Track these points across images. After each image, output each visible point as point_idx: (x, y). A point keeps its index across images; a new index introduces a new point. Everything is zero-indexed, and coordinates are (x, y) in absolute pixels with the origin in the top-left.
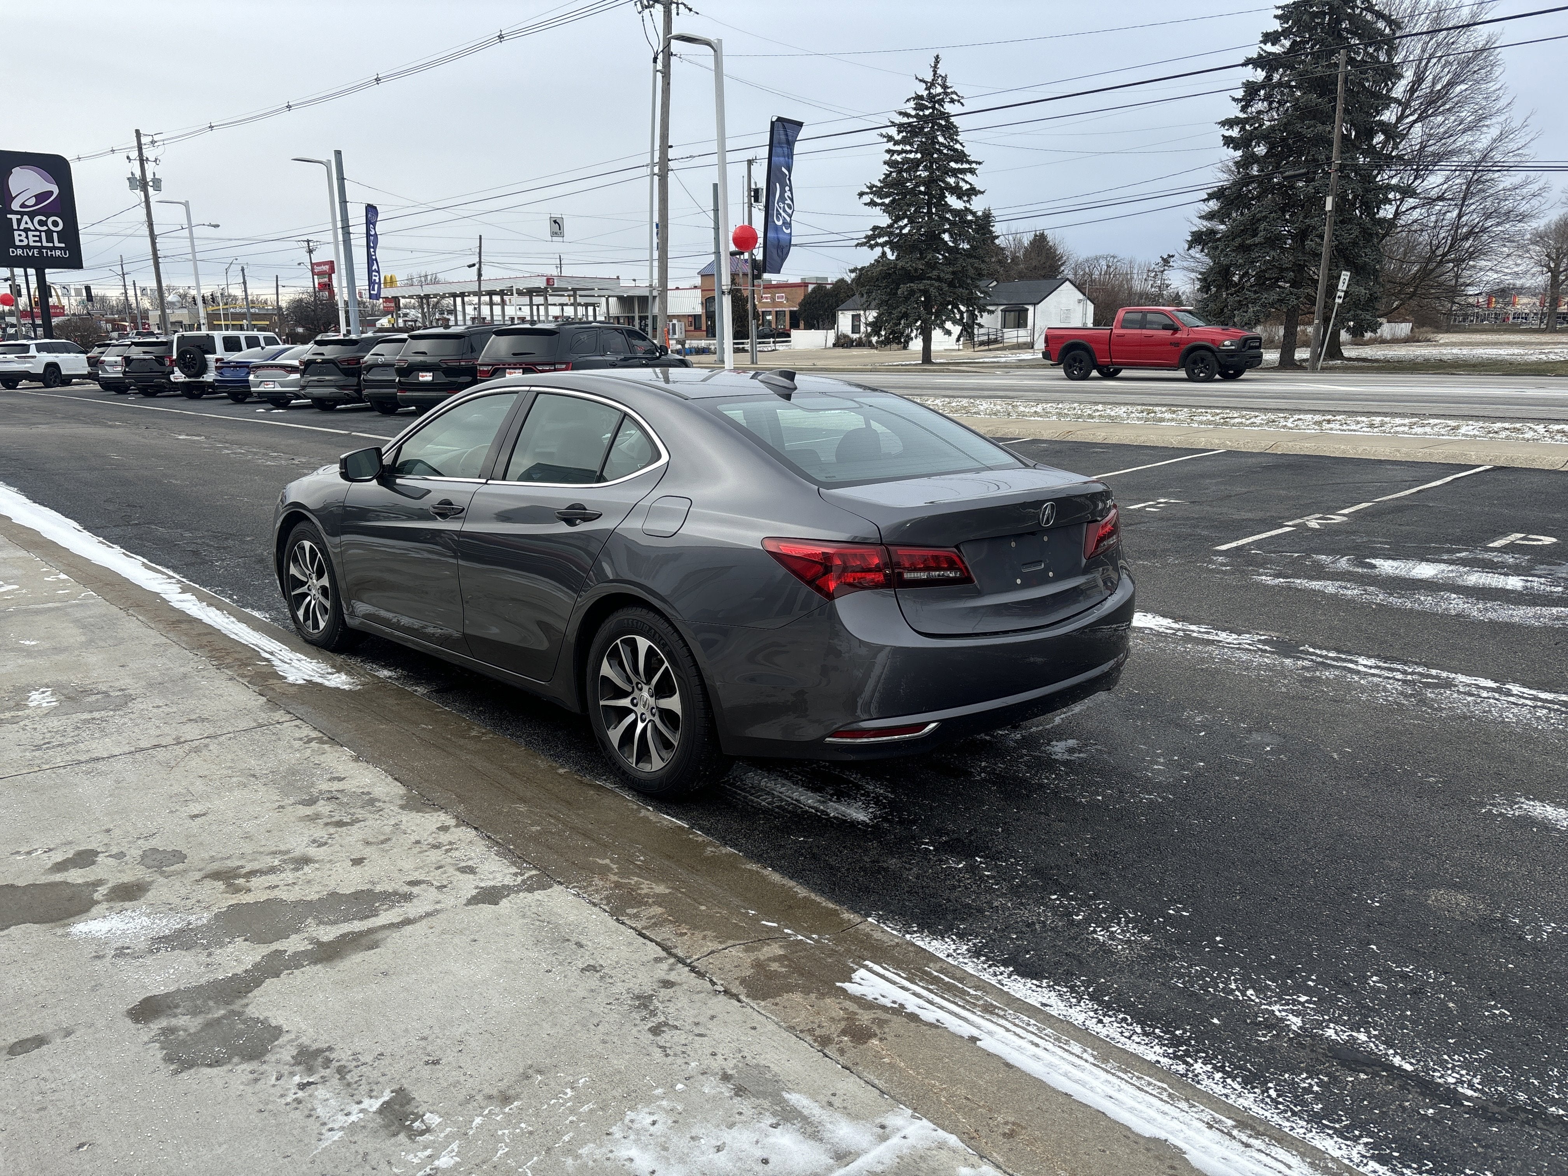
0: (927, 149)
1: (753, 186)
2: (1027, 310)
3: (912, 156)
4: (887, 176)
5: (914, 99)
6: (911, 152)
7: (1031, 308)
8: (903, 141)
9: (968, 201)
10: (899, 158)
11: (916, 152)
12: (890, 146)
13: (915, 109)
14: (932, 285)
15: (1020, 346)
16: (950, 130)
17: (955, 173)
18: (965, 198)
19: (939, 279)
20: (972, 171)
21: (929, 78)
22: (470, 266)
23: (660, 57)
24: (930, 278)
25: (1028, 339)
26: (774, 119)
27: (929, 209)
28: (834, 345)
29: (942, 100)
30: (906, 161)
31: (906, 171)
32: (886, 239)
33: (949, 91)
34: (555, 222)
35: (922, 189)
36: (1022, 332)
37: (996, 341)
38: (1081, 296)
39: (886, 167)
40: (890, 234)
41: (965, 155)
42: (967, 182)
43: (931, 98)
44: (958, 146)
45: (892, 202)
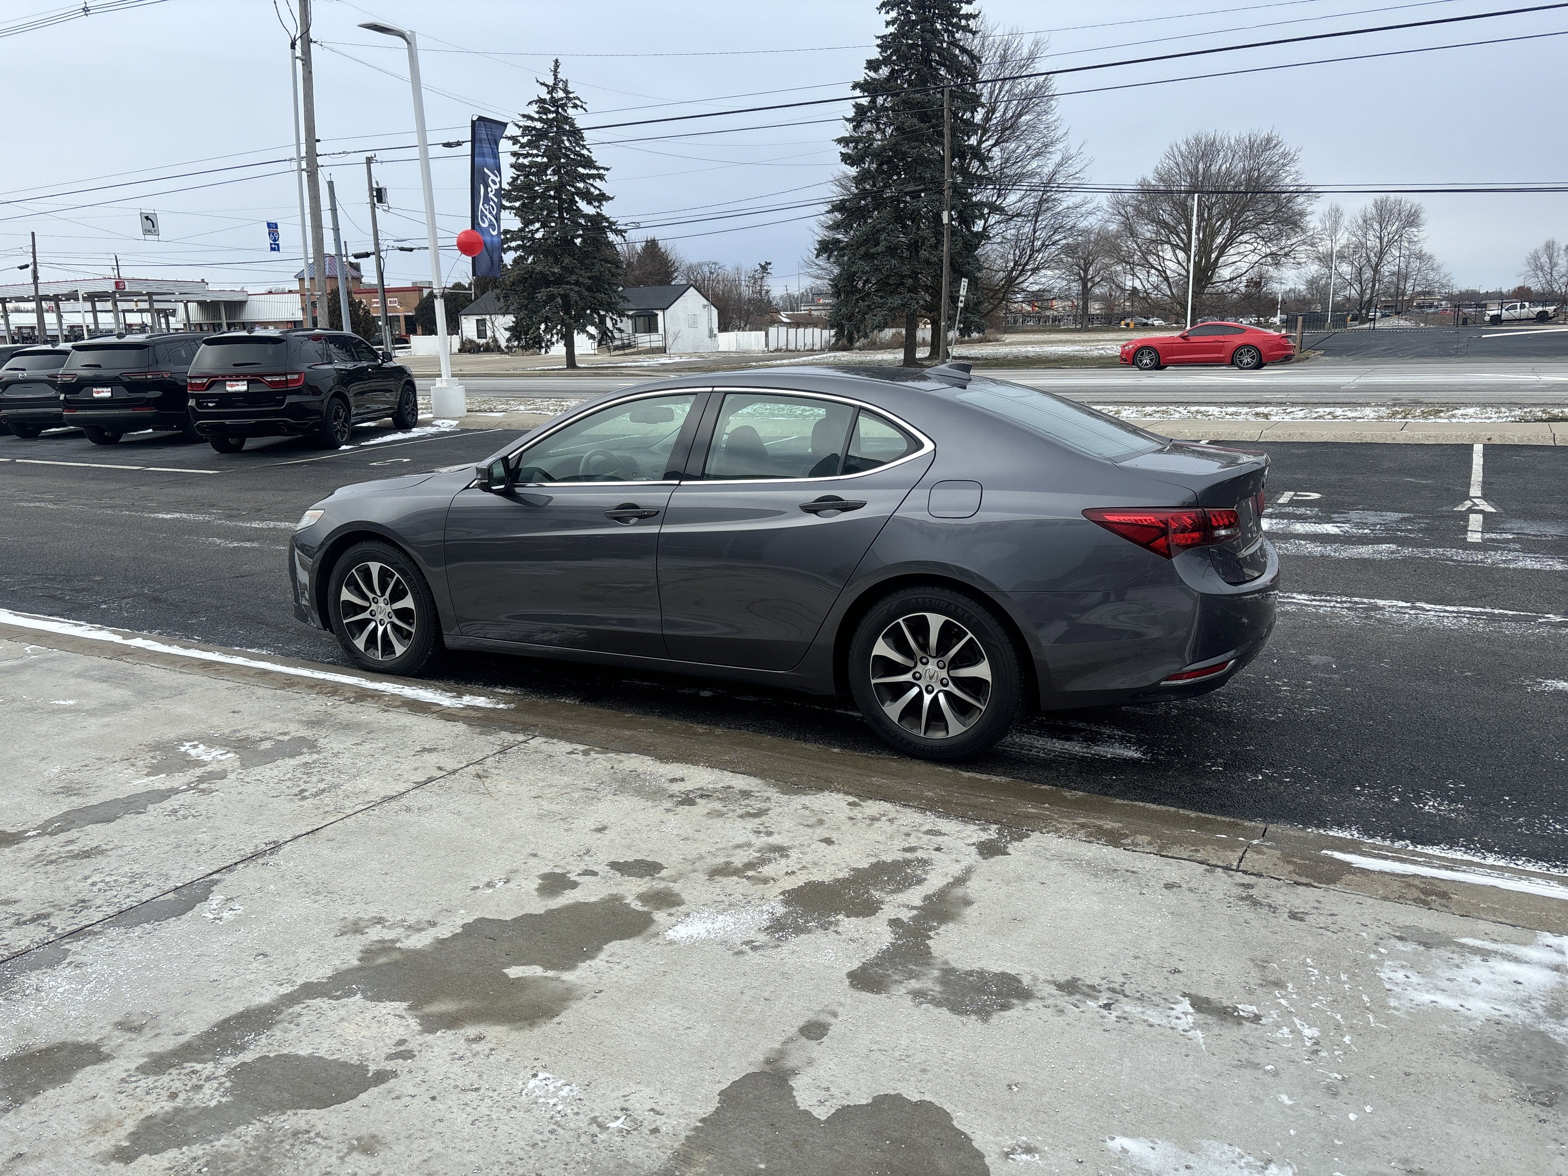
0: (553, 155)
1: (375, 186)
2: (657, 315)
3: (539, 159)
4: (515, 179)
5: (536, 102)
6: (537, 156)
7: (660, 314)
8: (529, 144)
9: (599, 207)
10: (526, 161)
11: (543, 156)
12: (516, 148)
13: (538, 112)
14: (572, 290)
15: (653, 351)
16: (576, 134)
17: (583, 178)
18: (596, 204)
19: (577, 283)
20: (601, 177)
21: (551, 82)
22: (21, 268)
23: (299, 42)
24: (568, 283)
25: (661, 344)
26: (475, 118)
27: (561, 214)
28: (460, 351)
29: (565, 105)
30: (532, 165)
31: (533, 174)
32: (520, 242)
33: (571, 95)
34: (147, 218)
35: (552, 193)
36: (654, 337)
37: (629, 346)
38: (705, 302)
39: (513, 170)
40: (523, 238)
41: (592, 161)
42: (596, 188)
43: (554, 101)
44: (585, 152)
45: (523, 205)
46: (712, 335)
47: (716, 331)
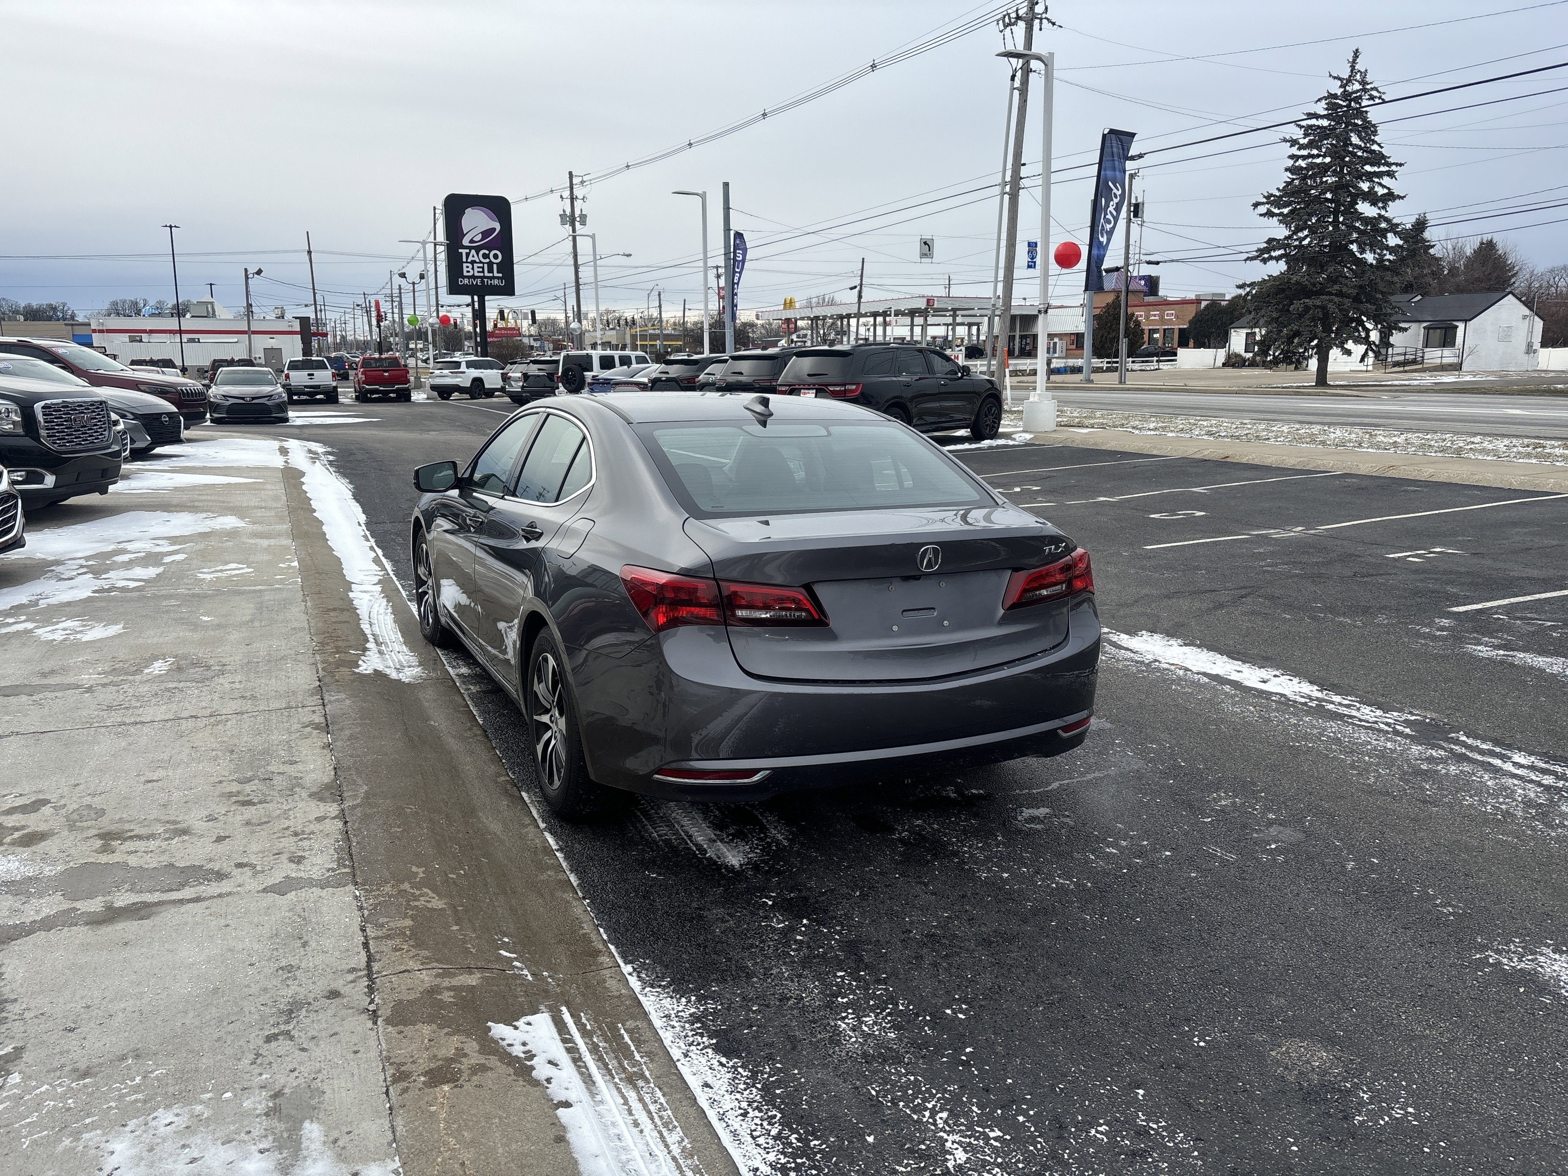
0: (1337, 154)
1: (1133, 201)
2: (1457, 327)
3: (1319, 160)
4: (1288, 184)
5: (1326, 98)
6: (1318, 156)
7: (1461, 326)
8: (1310, 145)
9: (1384, 208)
10: (1302, 163)
11: (1324, 156)
12: (1294, 151)
13: (1326, 109)
14: (1330, 301)
15: (1443, 368)
16: (1368, 130)
17: (1370, 176)
18: (1380, 205)
19: (1340, 294)
20: (1391, 174)
21: (1345, 75)
22: (851, 289)
23: (1019, 74)
24: (1330, 294)
25: (1454, 360)
26: (1106, 132)
27: (1336, 219)
28: (1224, 365)
29: (1360, 97)
30: (1311, 166)
31: (1311, 177)
32: (1282, 252)
33: (1368, 87)
34: (925, 243)
35: (1329, 196)
36: (1447, 352)
37: (1414, 362)
38: (1527, 312)
39: (1288, 174)
40: (1285, 246)
41: (1384, 157)
42: (1384, 186)
43: (1346, 96)
44: (1375, 147)
45: (1292, 212)
46: (1530, 349)
47: (1537, 345)
